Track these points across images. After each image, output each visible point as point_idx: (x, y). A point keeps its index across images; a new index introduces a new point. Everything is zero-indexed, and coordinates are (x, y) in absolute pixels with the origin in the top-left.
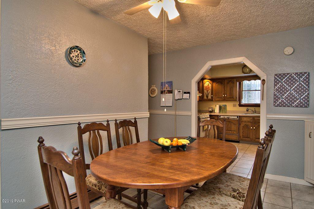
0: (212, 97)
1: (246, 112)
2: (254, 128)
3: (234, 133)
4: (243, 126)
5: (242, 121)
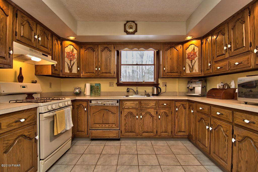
0: (78, 71)
1: (126, 94)
2: (141, 117)
3: (113, 126)
4: (125, 115)
5: (124, 108)
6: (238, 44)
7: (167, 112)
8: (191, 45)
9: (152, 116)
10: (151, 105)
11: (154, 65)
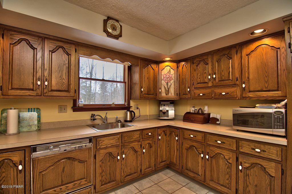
2: (124, 156)
3: (81, 184)
4: (101, 159)
5: (100, 148)
6: (223, 76)
7: (151, 142)
8: (167, 67)
9: (136, 152)
10: (135, 138)
11: (124, 82)
